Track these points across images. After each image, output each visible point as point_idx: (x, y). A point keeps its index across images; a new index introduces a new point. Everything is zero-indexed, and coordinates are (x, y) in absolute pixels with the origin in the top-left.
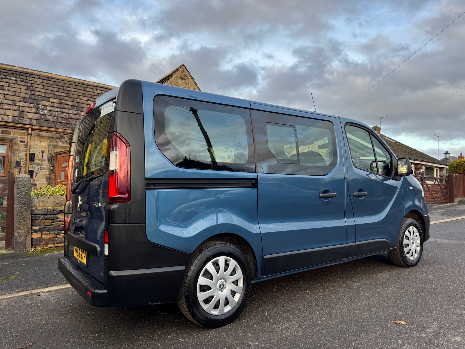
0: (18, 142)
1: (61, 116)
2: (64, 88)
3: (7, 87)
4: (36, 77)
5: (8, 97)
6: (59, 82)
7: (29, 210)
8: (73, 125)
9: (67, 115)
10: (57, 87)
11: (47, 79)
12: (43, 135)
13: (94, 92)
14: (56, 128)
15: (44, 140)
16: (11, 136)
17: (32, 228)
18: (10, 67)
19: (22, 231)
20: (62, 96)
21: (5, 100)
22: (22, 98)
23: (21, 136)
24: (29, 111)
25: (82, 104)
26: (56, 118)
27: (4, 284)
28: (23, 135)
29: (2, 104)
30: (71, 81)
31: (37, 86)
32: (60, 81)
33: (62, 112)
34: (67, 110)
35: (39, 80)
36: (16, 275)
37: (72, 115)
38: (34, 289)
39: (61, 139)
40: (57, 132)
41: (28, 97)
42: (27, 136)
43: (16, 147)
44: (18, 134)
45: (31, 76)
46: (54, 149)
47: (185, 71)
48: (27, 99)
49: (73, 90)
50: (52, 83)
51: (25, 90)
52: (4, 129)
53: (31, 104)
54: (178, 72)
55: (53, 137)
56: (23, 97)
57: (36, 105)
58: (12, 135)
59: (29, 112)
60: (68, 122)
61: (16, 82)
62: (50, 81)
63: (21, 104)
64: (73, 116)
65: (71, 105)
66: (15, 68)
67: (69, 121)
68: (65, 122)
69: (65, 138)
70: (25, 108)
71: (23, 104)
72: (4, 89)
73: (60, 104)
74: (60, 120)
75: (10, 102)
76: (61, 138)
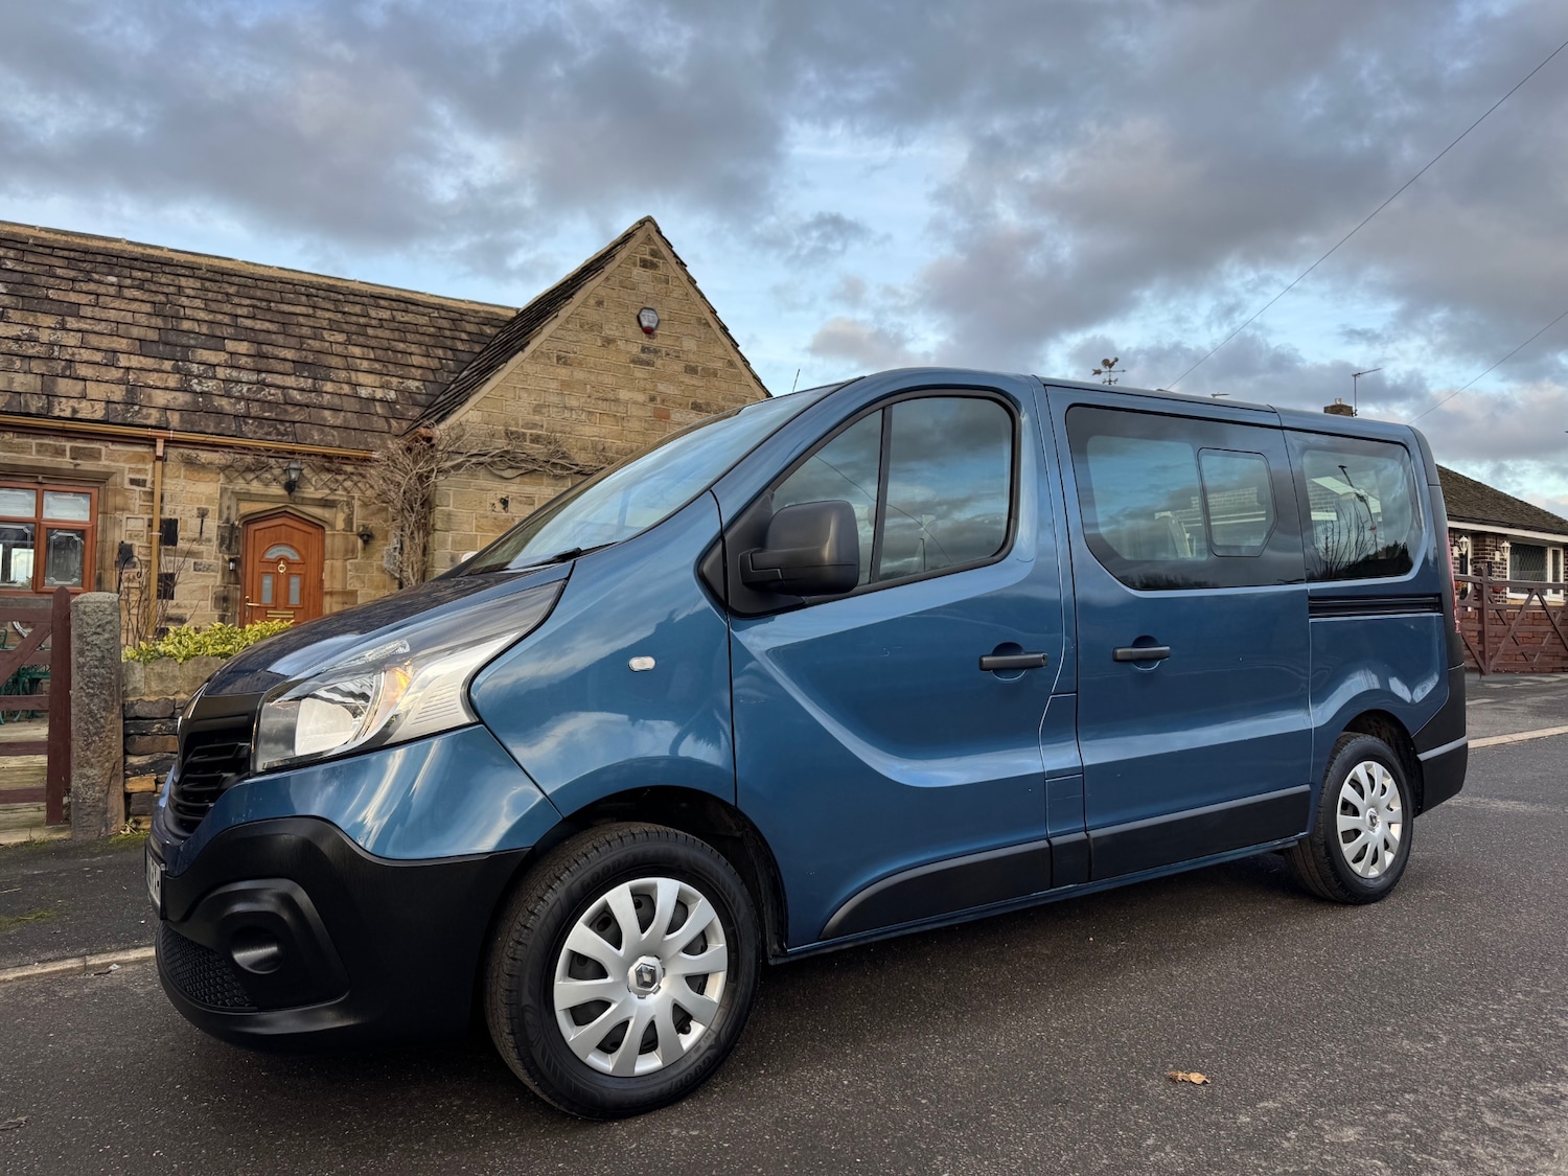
0: (122, 483)
1: (259, 396)
2: (272, 304)
3: (91, 308)
4: (183, 271)
5: (94, 340)
6: (256, 287)
7: (115, 704)
8: (297, 425)
9: (279, 392)
10: (248, 302)
11: (218, 277)
12: (203, 460)
13: (367, 316)
14: (242, 436)
15: (206, 475)
16: (104, 464)
17: (125, 762)
18: (102, 244)
19: (95, 772)
20: (262, 333)
21: (83, 351)
22: (137, 342)
23: (133, 466)
24: (159, 384)
25: (329, 357)
26: (242, 403)
27: (9, 937)
28: (139, 461)
29: (73, 364)
30: (296, 282)
31: (184, 301)
32: (259, 283)
33: (263, 384)
34: (280, 377)
35: (191, 282)
36: (56, 909)
37: (295, 392)
38: (96, 953)
39: (258, 473)
40: (244, 448)
41: (156, 338)
42: (151, 465)
43: (119, 501)
44: (123, 458)
45: (167, 269)
46: (238, 505)
47: (656, 237)
48: (154, 346)
49: (298, 312)
50: (232, 290)
51: (148, 316)
52: (80, 444)
53: (166, 362)
54: (632, 243)
55: (235, 465)
56: (140, 340)
57: (180, 363)
58: (106, 463)
59: (158, 388)
60: (281, 417)
61: (120, 291)
62: (225, 285)
63: (135, 361)
64: (298, 397)
65: (294, 362)
66: (117, 246)
67: (286, 411)
68: (273, 416)
69: (271, 467)
70: (147, 374)
71: (140, 362)
72: (81, 314)
73: (256, 359)
74: (255, 409)
75: (98, 357)
76: (258, 469)
